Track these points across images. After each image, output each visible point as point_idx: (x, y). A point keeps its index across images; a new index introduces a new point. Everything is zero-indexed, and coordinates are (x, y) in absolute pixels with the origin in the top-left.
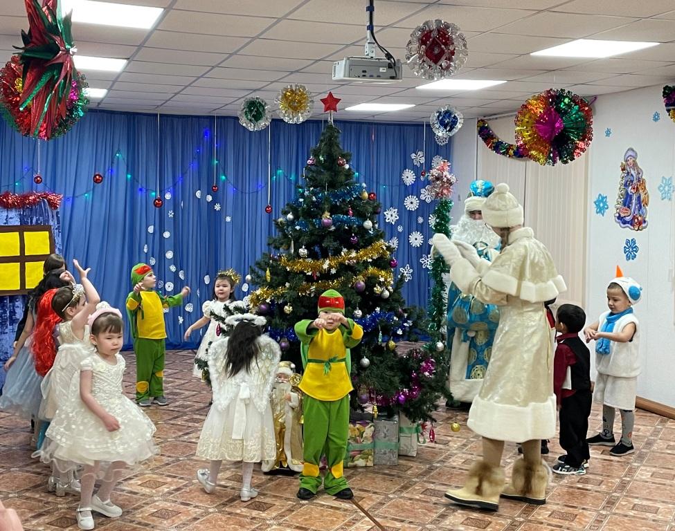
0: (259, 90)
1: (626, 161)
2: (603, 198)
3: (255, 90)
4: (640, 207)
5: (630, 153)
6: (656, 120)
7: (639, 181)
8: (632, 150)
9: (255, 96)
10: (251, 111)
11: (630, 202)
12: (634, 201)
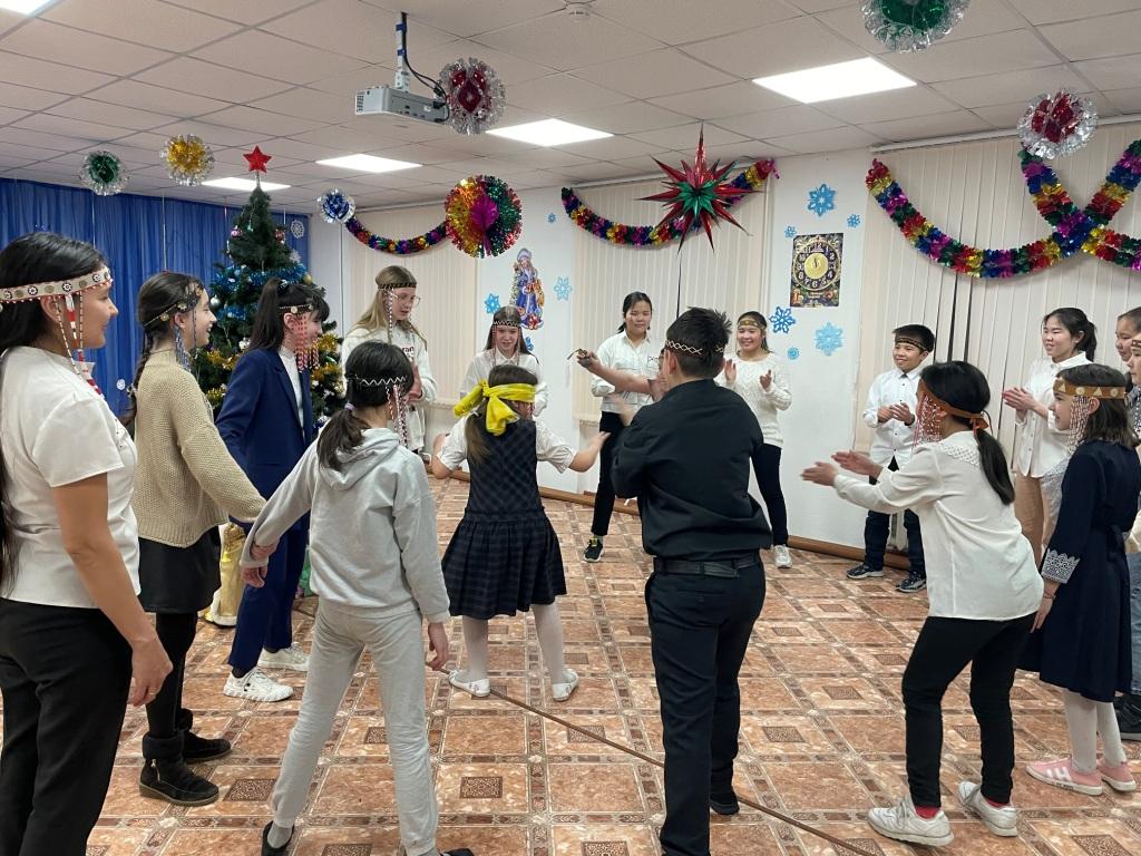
0: (107, 142)
1: (520, 261)
2: (494, 298)
3: (102, 142)
4: (535, 306)
5: (524, 253)
6: (551, 221)
7: (534, 281)
8: (525, 250)
9: (100, 149)
10: (98, 169)
11: (525, 302)
12: (528, 301)
